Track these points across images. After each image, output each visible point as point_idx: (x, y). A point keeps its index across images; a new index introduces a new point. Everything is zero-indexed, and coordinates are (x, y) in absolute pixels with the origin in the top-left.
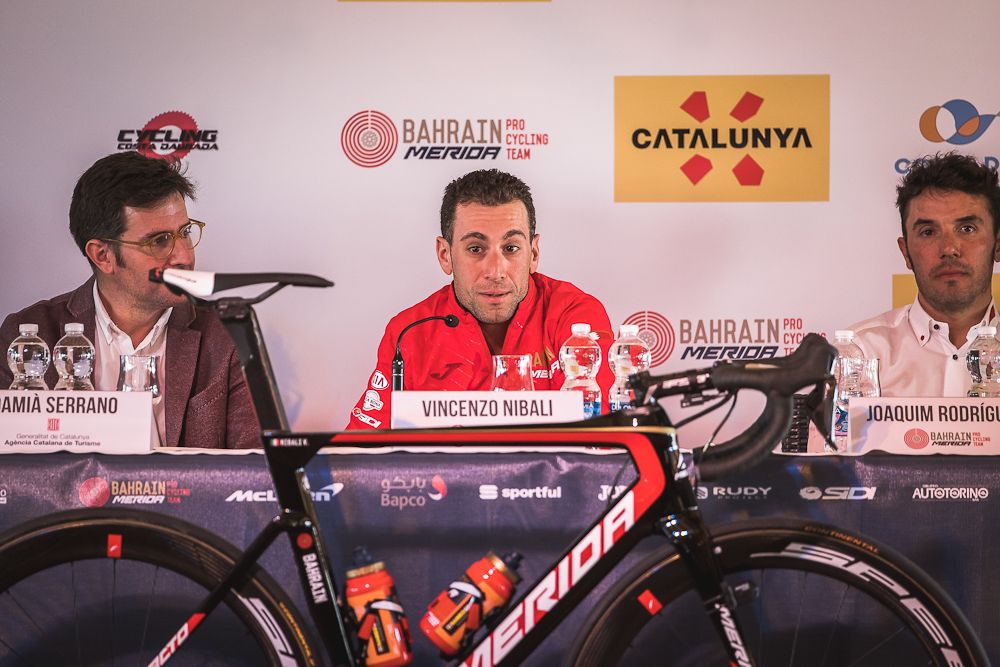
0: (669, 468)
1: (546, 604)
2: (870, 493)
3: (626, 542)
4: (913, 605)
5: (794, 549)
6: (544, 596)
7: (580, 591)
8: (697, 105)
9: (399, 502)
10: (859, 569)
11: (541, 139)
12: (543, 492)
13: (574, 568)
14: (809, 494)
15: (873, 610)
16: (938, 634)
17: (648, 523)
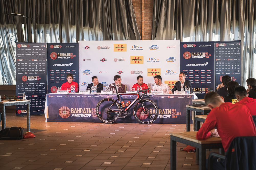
0: (139, 96)
1: (133, 104)
2: (153, 97)
3: (137, 100)
4: (153, 104)
5: (146, 101)
6: (132, 103)
7: (134, 103)
8: (152, 70)
9: (126, 97)
10: (150, 102)
11: (143, 72)
12: (134, 97)
13: (134, 102)
14: (149, 97)
15: (151, 104)
16: (155, 105)
17: (138, 99)
